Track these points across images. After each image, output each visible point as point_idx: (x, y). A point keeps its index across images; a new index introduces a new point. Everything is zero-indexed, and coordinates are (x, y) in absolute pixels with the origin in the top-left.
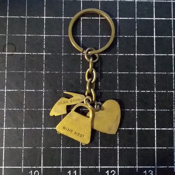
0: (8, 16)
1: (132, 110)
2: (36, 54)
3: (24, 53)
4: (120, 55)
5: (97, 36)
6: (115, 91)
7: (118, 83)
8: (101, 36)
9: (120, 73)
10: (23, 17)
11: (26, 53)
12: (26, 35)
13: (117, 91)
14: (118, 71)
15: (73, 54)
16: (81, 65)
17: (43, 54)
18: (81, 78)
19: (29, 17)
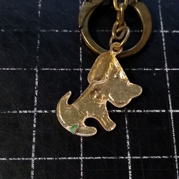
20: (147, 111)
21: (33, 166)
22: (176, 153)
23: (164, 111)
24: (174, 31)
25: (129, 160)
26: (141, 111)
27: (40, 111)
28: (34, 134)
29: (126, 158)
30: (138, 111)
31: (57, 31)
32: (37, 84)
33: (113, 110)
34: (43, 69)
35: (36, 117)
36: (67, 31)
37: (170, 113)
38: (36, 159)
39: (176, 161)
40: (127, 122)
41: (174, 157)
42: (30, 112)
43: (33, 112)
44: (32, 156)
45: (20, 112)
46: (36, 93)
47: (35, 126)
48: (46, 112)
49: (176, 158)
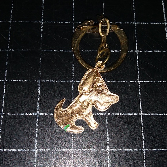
20: (123, 114)
21: (36, 156)
22: (144, 147)
23: (136, 114)
24: (146, 51)
25: (108, 151)
26: (118, 114)
27: (41, 114)
28: (37, 131)
29: (106, 150)
30: (116, 114)
31: (55, 51)
32: (39, 93)
33: (97, 113)
34: (44, 81)
35: (38, 118)
36: (62, 51)
37: (141, 116)
38: (38, 150)
39: (144, 153)
40: (107, 122)
41: (143, 150)
42: (33, 114)
43: (36, 114)
44: (35, 148)
45: (27, 114)
46: (39, 100)
47: (37, 125)
48: (46, 114)
49: (144, 151)
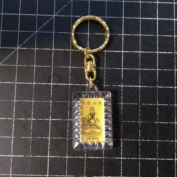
0: (53, 48)
1: (171, 141)
2: (79, 85)
3: (68, 84)
4: (160, 87)
5: (137, 69)
6: (155, 122)
7: (158, 114)
8: (141, 69)
9: (159, 105)
10: (68, 50)
11: (71, 84)
12: (70, 67)
13: (157, 122)
14: (158, 103)
15: (115, 86)
16: (122, 96)
17: (86, 85)
18: (122, 109)
19: (73, 50)
